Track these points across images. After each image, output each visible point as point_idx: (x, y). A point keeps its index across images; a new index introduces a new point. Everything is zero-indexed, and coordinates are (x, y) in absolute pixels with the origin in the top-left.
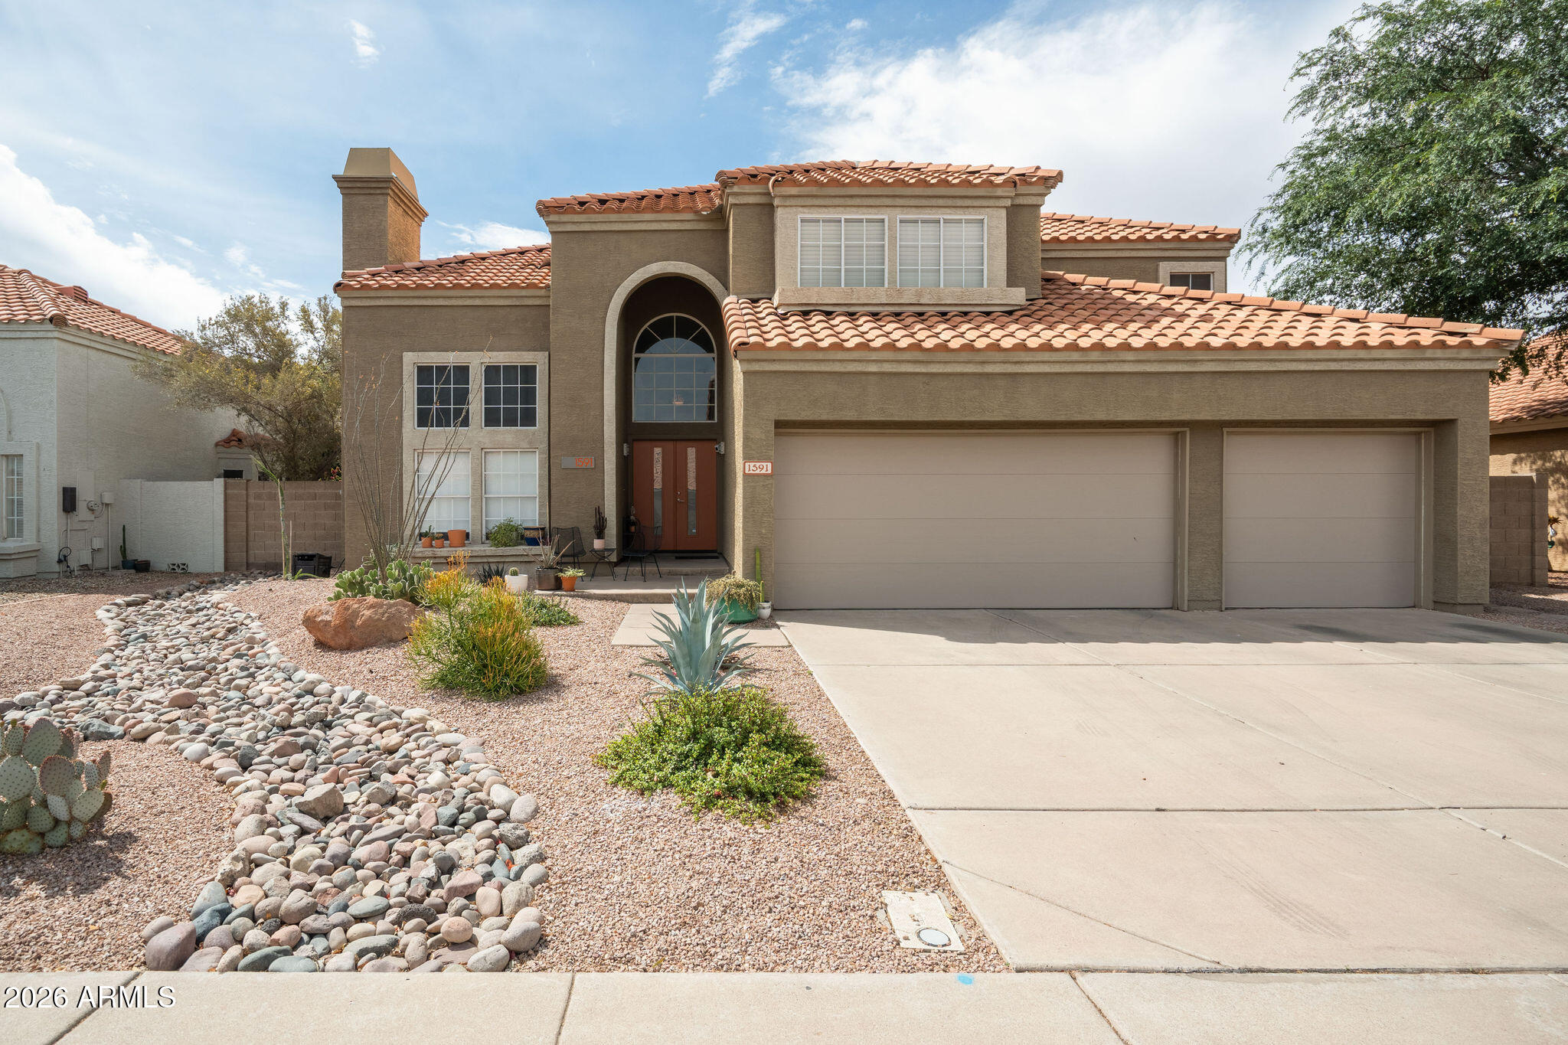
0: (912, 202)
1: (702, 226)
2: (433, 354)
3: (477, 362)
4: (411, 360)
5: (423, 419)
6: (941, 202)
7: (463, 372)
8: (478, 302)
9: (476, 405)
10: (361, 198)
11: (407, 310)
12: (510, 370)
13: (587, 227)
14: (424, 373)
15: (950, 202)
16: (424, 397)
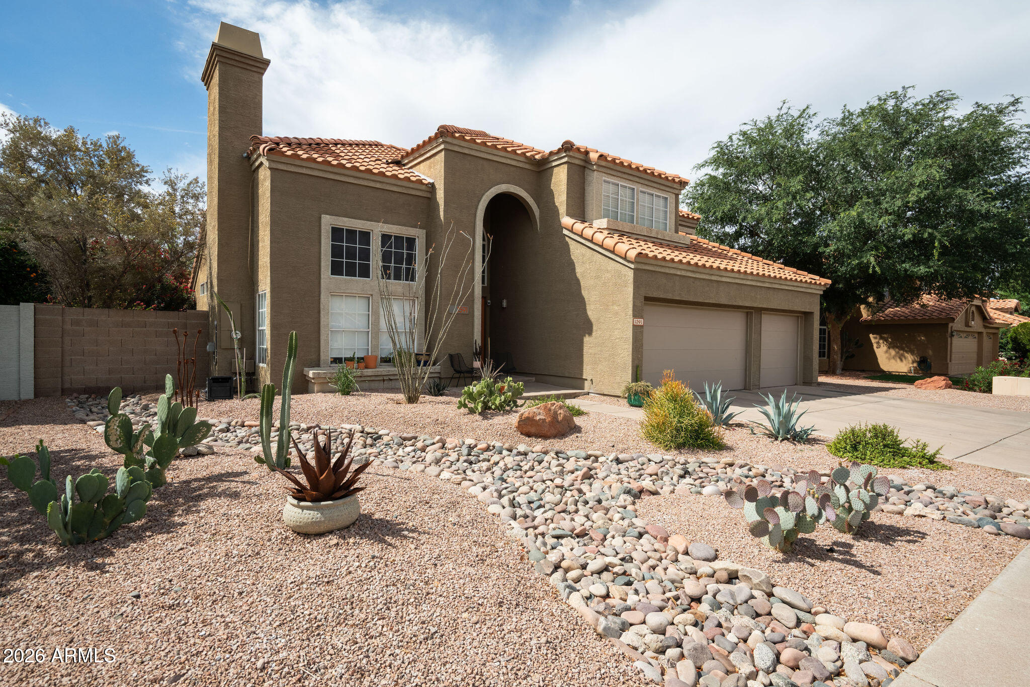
0: (646, 183)
1: (527, 166)
2: (346, 219)
3: (377, 229)
4: (328, 222)
5: (336, 269)
6: (655, 185)
7: (365, 236)
8: (378, 186)
9: (376, 261)
10: (238, 70)
11: (324, 181)
12: (399, 239)
13: (466, 151)
14: (337, 232)
15: (658, 186)
16: (336, 252)
